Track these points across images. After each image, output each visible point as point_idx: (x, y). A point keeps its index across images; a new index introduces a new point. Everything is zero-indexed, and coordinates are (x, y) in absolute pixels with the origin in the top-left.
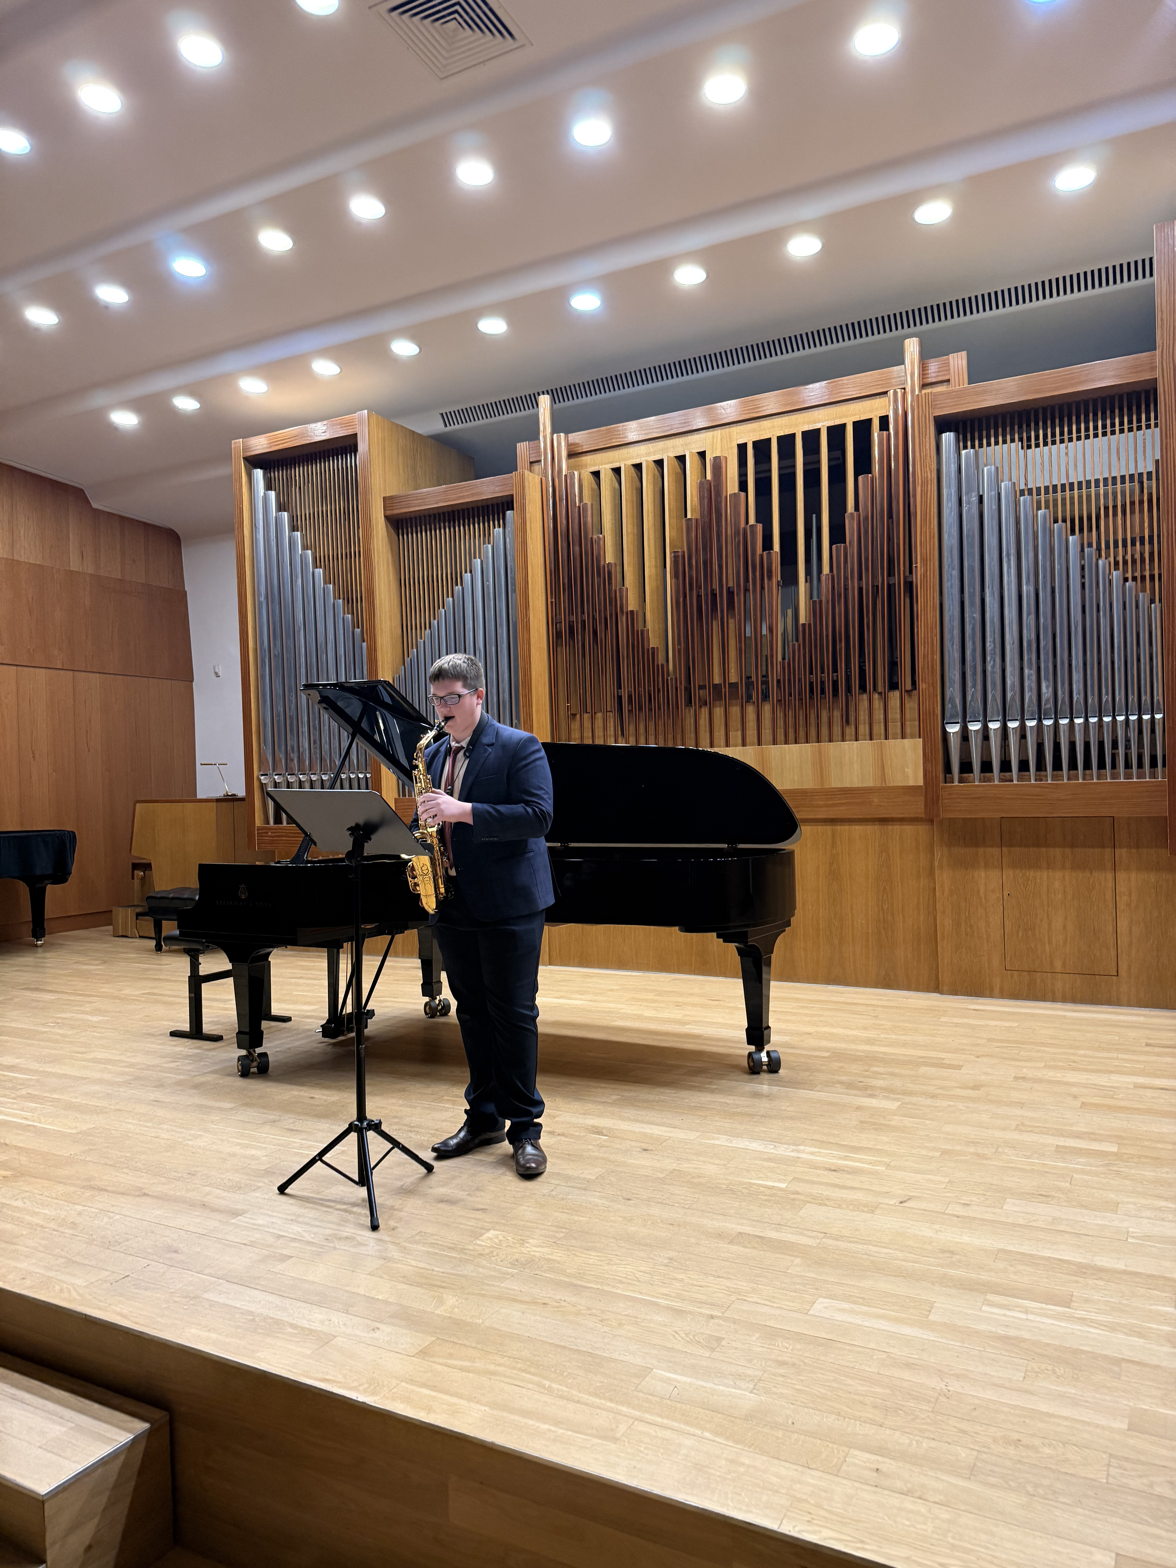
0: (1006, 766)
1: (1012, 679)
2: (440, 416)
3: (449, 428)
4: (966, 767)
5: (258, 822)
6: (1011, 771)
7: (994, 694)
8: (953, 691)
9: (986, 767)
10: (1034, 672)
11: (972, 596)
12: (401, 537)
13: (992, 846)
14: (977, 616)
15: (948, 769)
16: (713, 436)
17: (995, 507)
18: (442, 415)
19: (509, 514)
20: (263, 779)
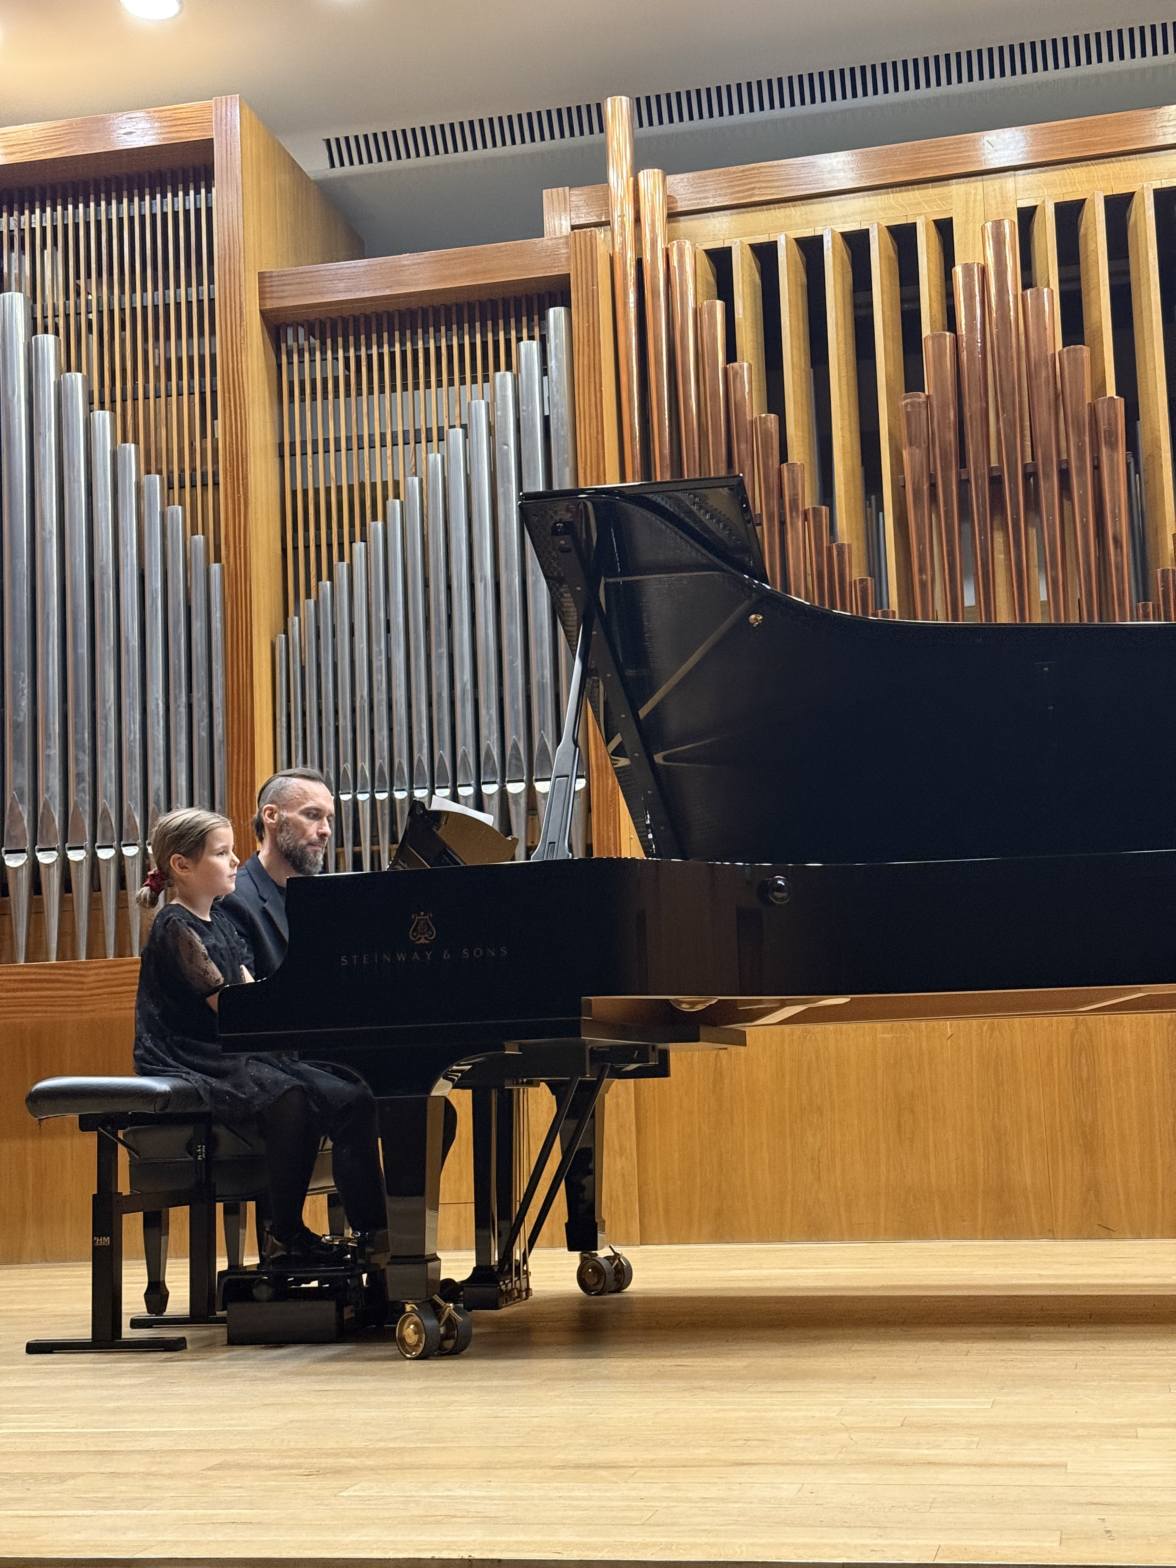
2: (324, 146)
3: (338, 171)
12: (283, 358)
16: (967, 194)
18: (328, 142)
19: (555, 314)
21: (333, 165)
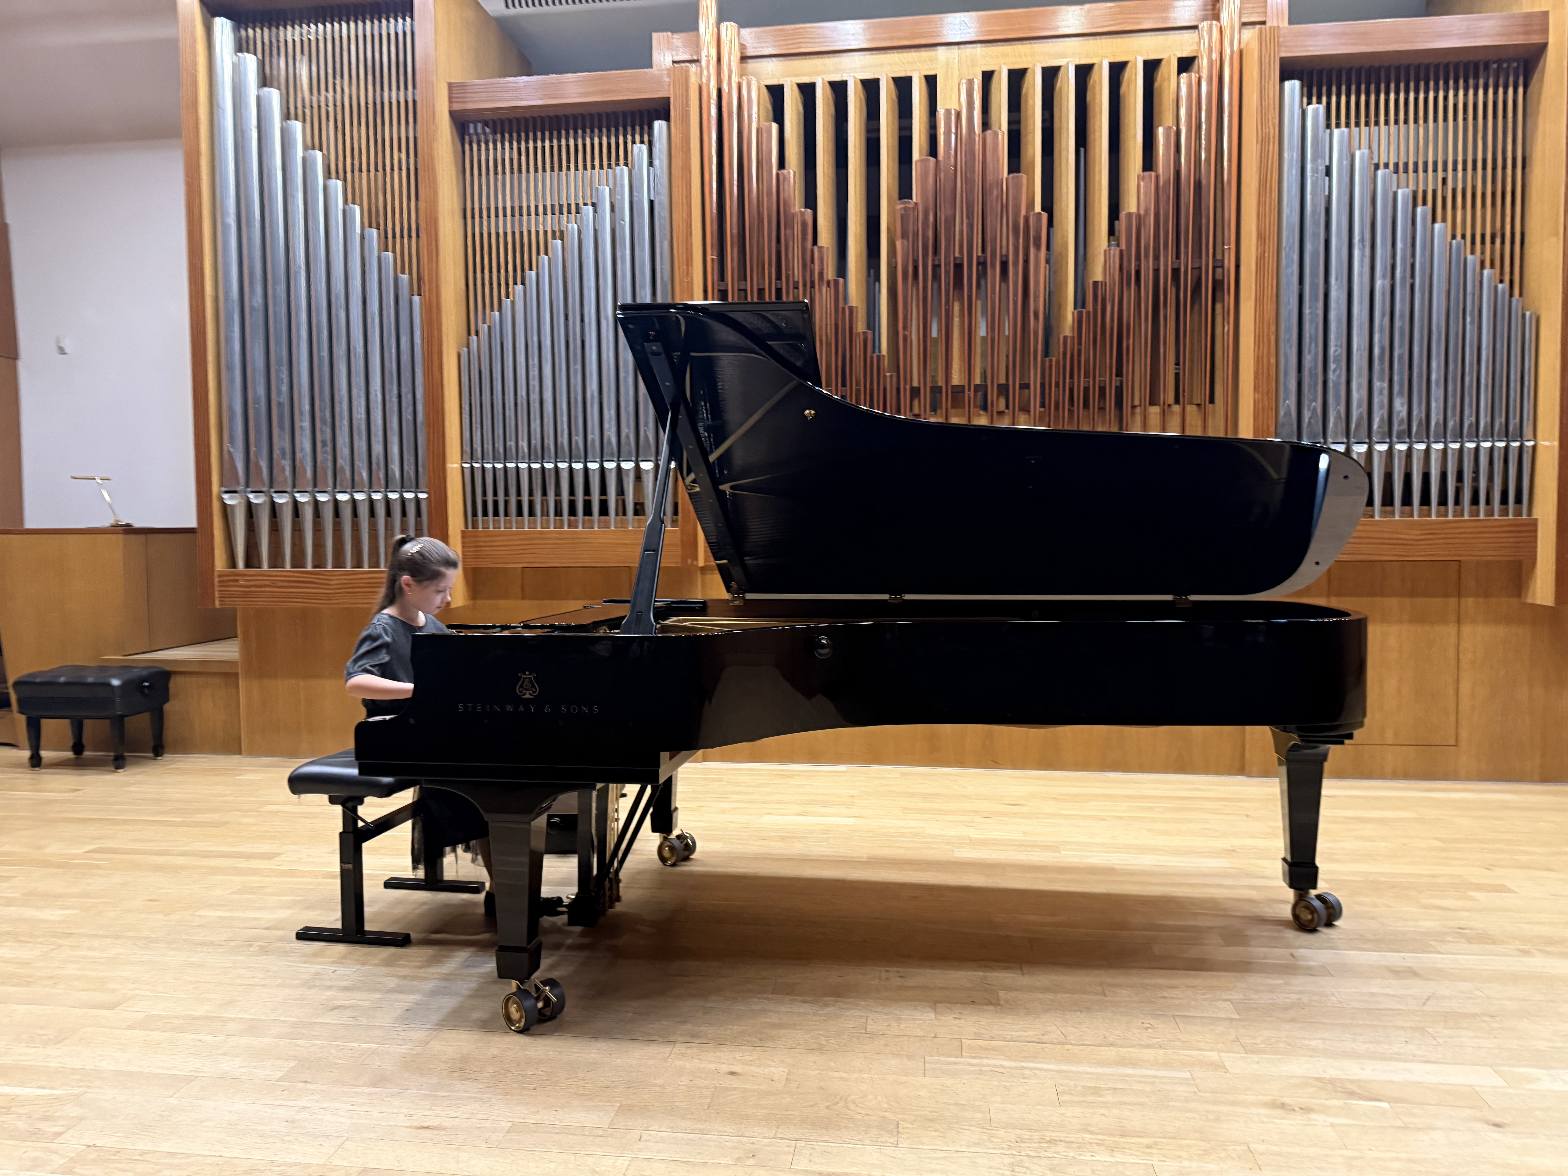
1: (1358, 394)
5: (220, 563)
7: (1337, 409)
8: (1289, 405)
10: (1386, 385)
11: (1316, 287)
12: (467, 147)
14: (1321, 313)
16: (949, 58)
19: (659, 126)
20: (228, 499)
21: (507, 8)
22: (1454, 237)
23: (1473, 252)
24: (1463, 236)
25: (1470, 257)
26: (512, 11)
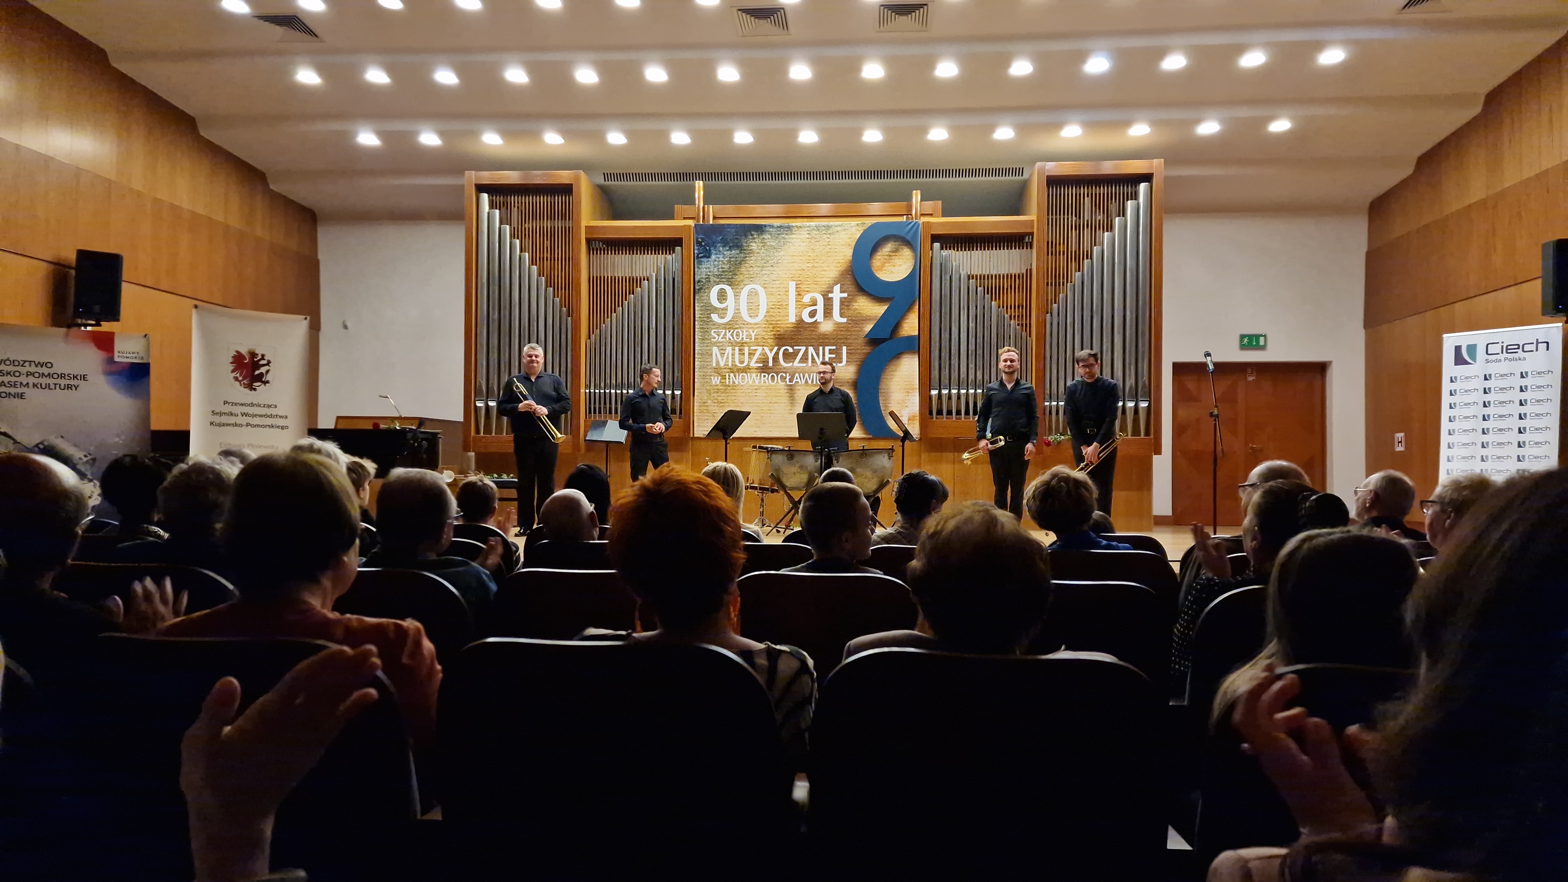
0: (958, 413)
1: (963, 369)
2: (602, 174)
4: (940, 412)
5: (473, 435)
6: (961, 415)
7: (955, 375)
8: (935, 373)
9: (949, 413)
10: (973, 366)
11: (945, 326)
13: (950, 452)
14: (948, 336)
15: (931, 413)
17: (958, 283)
18: (604, 174)
19: (678, 249)
20: (479, 404)
21: (605, 180)
22: (999, 307)
23: (1007, 313)
24: (1003, 307)
25: (1006, 316)
26: (607, 183)
